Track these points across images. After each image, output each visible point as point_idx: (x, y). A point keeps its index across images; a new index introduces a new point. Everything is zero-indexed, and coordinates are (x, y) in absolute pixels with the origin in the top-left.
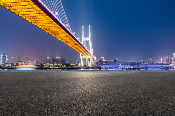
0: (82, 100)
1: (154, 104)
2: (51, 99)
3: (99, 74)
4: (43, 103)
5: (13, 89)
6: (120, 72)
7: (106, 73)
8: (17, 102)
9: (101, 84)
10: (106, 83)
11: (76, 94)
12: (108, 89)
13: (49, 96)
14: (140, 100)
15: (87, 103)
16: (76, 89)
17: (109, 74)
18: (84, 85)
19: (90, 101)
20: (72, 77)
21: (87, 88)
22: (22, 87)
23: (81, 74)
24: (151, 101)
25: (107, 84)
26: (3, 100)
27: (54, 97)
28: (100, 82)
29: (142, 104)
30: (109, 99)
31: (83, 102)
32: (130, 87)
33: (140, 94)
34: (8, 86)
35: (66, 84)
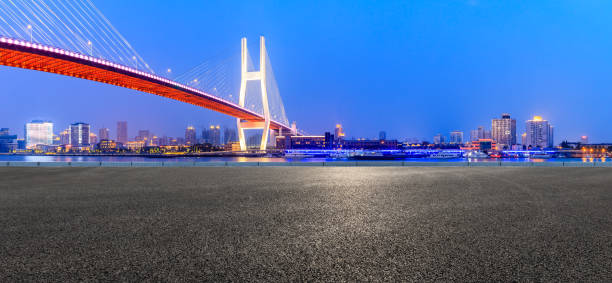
0: (340, 260)
1: (580, 276)
2: (239, 257)
3: (397, 176)
4: (209, 272)
5: (111, 224)
6: (465, 170)
7: (421, 173)
8: (125, 269)
9: (404, 208)
10: (419, 205)
11: (320, 242)
12: (425, 223)
13: (231, 249)
14: (532, 262)
15: (357, 271)
16: (322, 224)
17: (431, 174)
18: (346, 212)
19: (367, 264)
20: (309, 185)
21: (355, 223)
22: (141, 220)
23: (338, 176)
24: (569, 264)
25: (425, 209)
26: (77, 263)
27: (245, 252)
28: (400, 202)
29: (539, 274)
30: (429, 260)
31: (344, 267)
32: (499, 218)
33: (531, 243)
34: (94, 215)
35: (287, 207)
